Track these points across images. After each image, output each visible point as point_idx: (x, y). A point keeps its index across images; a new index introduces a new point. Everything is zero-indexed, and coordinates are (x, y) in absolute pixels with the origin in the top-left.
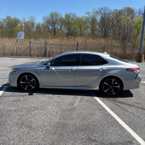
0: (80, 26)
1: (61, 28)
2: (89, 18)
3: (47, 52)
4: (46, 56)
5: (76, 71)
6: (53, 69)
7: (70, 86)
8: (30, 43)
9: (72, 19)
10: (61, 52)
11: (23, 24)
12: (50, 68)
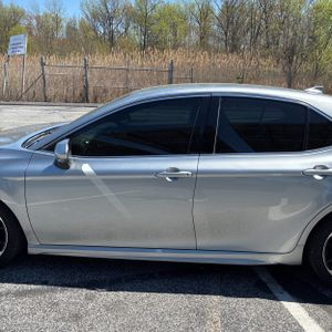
0: (174, 26)
1: (126, 29)
2: (193, 7)
3: (91, 90)
4: (88, 102)
5: (197, 179)
6: (86, 168)
7: (164, 249)
8: (43, 64)
9: (154, 7)
10: (127, 91)
11: (34, 22)
12: (73, 166)
